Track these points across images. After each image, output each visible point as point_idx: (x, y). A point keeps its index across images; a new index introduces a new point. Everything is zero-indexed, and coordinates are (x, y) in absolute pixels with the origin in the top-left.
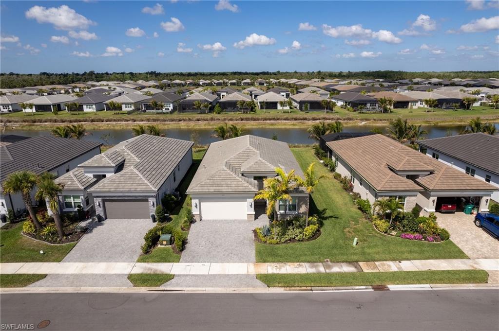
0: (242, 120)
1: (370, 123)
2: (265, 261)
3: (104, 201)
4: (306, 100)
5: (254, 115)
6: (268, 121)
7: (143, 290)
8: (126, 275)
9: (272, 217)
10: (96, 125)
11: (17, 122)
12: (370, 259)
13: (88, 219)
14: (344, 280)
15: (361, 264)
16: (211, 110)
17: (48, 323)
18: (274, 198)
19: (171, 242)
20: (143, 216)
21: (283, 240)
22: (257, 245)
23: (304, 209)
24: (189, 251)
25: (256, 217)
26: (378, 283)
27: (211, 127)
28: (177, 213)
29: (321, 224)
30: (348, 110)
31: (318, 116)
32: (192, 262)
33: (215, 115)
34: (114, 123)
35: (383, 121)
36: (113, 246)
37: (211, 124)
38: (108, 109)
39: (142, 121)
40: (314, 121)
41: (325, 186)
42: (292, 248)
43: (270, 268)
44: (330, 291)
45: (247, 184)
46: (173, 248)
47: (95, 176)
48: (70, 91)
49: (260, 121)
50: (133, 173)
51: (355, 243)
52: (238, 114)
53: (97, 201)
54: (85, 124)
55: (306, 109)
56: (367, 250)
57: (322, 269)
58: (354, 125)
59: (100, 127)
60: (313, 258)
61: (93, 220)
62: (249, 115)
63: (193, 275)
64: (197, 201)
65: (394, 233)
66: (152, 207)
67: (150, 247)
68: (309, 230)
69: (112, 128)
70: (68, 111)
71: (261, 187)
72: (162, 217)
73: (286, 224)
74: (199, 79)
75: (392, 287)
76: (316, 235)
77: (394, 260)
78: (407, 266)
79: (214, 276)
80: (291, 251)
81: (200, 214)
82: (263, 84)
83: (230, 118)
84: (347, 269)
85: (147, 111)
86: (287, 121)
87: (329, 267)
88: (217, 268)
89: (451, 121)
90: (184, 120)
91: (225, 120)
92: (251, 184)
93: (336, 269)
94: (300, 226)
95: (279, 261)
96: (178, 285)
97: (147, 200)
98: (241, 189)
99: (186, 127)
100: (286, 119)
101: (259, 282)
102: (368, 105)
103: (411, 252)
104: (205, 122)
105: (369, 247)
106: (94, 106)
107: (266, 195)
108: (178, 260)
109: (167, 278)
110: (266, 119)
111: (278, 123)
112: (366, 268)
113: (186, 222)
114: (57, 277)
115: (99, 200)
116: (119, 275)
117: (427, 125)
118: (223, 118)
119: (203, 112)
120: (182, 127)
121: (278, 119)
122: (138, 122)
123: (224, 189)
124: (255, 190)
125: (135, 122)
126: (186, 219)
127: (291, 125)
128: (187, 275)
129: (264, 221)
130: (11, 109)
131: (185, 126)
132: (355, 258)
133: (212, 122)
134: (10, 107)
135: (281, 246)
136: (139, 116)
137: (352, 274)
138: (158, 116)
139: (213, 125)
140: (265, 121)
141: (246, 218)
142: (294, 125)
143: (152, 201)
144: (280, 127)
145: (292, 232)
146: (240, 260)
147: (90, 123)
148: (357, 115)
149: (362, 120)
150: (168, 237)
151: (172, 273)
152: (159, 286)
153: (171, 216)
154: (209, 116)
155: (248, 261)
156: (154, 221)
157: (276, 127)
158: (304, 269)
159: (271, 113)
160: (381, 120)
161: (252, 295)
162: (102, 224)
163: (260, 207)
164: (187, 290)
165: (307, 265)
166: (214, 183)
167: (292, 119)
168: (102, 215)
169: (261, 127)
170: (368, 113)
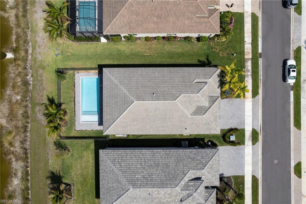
8: (252, 147)
24: (237, 126)
32: (245, 123)
63: (252, 121)
75: (260, 51)
79: (253, 114)
96: (257, 126)
108: (243, 129)
116: (253, 149)
128: (253, 124)
151: (251, 130)
152: (258, 133)
164: (260, 121)
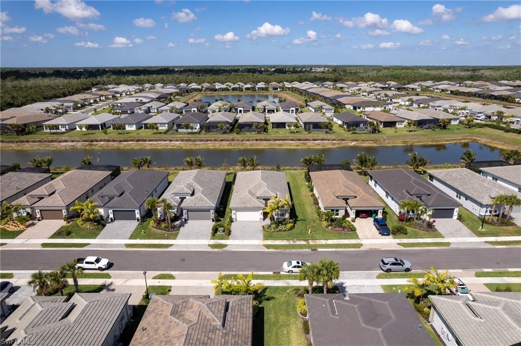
0: (257, 140)
1: (358, 143)
2: (267, 240)
3: (188, 211)
4: (310, 121)
5: (267, 136)
6: (277, 142)
7: (216, 250)
8: (207, 244)
9: (272, 218)
10: (142, 145)
11: (79, 142)
12: (314, 239)
13: (179, 220)
14: (301, 247)
15: (310, 241)
16: (231, 131)
17: (184, 260)
18: (272, 211)
19: (224, 231)
20: (208, 219)
21: (276, 231)
22: (264, 233)
23: (287, 216)
24: (233, 235)
25: (264, 220)
26: (314, 248)
27: (232, 147)
28: (223, 217)
29: (295, 223)
30: (344, 130)
31: (318, 137)
32: (235, 240)
33: (234, 135)
34: (156, 143)
35: (370, 142)
36: (197, 233)
37: (233, 144)
38: (146, 128)
39: (177, 141)
40: (314, 142)
41: (304, 202)
42: (280, 234)
43: (269, 242)
44: (293, 250)
45: (259, 203)
46: (225, 234)
47: (180, 198)
48: (98, 99)
49: (271, 142)
50: (201, 197)
51: (309, 232)
52: (254, 135)
53: (184, 212)
54: (132, 144)
55: (309, 130)
56: (315, 235)
57: (292, 243)
58: (345, 145)
59: (145, 147)
60: (289, 238)
61: (182, 221)
62: (262, 136)
64: (235, 211)
65: (330, 228)
66: (212, 214)
67: (214, 233)
68: (289, 226)
69: (155, 147)
70: (113, 129)
71: (266, 205)
72: (217, 220)
73: (279, 223)
74: (215, 83)
75: (319, 250)
76: (291, 228)
77: (325, 239)
78: (330, 242)
79: (245, 245)
80: (279, 235)
81: (236, 218)
82: (277, 89)
83: (247, 139)
84: (303, 243)
85: (179, 130)
86: (292, 142)
87: (295, 242)
88: (246, 242)
89: (425, 142)
90: (211, 140)
91: (243, 140)
92: (261, 203)
93: (298, 243)
94: (285, 224)
95: (273, 240)
96: (230, 248)
97: (210, 211)
98: (256, 205)
99: (213, 148)
100: (292, 140)
101: (264, 247)
102: (362, 125)
103: (334, 236)
104: (227, 142)
105: (315, 234)
106: (134, 126)
107: (268, 210)
108: (228, 239)
109: (226, 246)
110: (276, 140)
111: (285, 143)
112: (311, 242)
113: (229, 222)
114: (178, 245)
115: (186, 211)
116: (204, 245)
117: (404, 145)
118: (242, 139)
119: (225, 133)
120: (210, 148)
121: (285, 140)
122: (174, 142)
123: (248, 205)
124: (264, 206)
125: (172, 142)
126: (229, 220)
127: (295, 145)
128: (233, 245)
129: (268, 221)
130: (67, 128)
131: (212, 146)
132: (307, 238)
133: (233, 143)
134: (67, 126)
135: (275, 233)
136: (174, 136)
137: (304, 245)
138: (189, 136)
139: (234, 145)
140: (275, 142)
141: (258, 220)
142: (297, 146)
143: (212, 211)
144: (286, 147)
145: (281, 227)
146: (256, 238)
147: (135, 142)
148: (350, 136)
149: (352, 141)
150: (222, 229)
151: (227, 244)
152: (222, 248)
153: (221, 219)
154: (231, 136)
155: (260, 239)
156: (213, 221)
157: (283, 147)
158: (285, 242)
159: (281, 133)
160: (368, 141)
161: (261, 252)
162: (187, 223)
163: (265, 215)
165: (285, 241)
166: (243, 203)
167: (296, 140)
168: (187, 218)
169: (271, 147)
170: (360, 133)
